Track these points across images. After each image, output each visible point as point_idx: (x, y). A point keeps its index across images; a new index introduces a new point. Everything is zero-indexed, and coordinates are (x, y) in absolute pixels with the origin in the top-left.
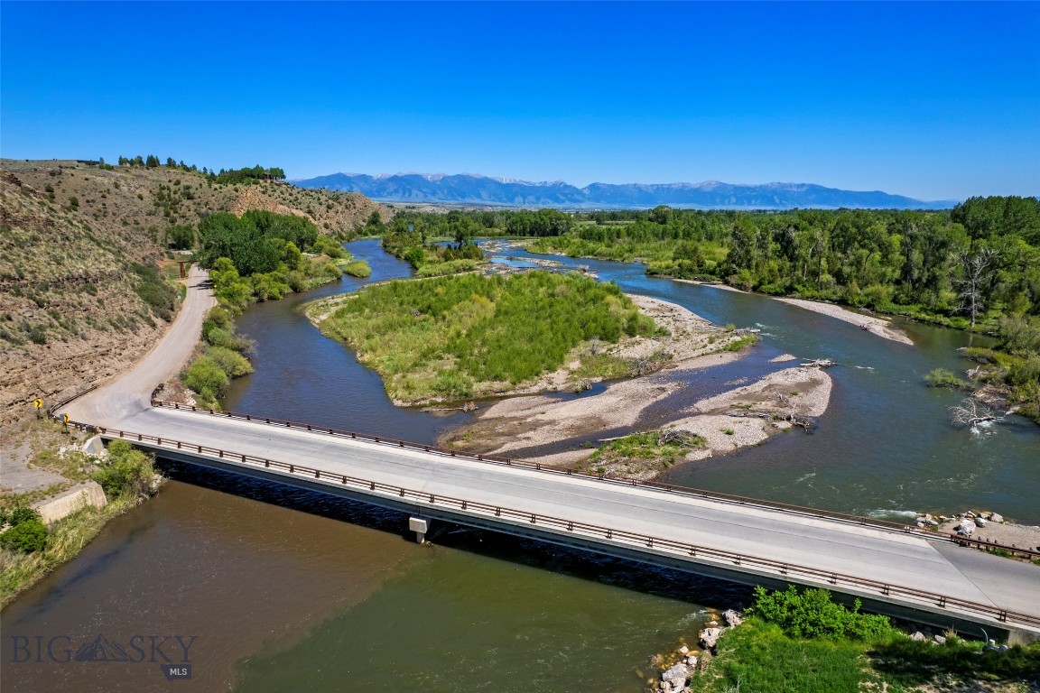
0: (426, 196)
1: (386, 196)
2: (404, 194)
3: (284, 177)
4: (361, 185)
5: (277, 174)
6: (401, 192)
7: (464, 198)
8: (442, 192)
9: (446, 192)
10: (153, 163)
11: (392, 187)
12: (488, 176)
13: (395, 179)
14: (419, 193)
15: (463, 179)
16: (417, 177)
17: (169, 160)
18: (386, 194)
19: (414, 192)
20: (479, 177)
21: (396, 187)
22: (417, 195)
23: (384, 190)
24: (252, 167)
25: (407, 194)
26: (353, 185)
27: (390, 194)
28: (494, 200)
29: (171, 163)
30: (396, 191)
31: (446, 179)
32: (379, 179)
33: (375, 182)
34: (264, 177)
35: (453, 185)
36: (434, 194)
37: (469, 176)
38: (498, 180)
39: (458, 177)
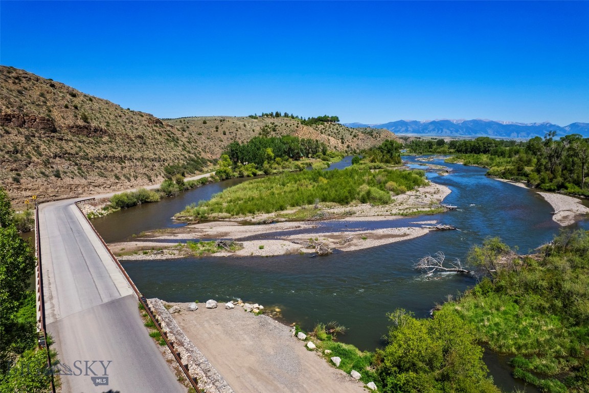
0: (452, 133)
1: (427, 133)
2: (438, 131)
3: (338, 121)
4: (413, 126)
5: (335, 119)
6: (437, 130)
7: (476, 134)
8: (463, 130)
9: (464, 130)
10: (278, 115)
11: (431, 127)
12: (494, 121)
13: (433, 123)
14: (447, 131)
15: (476, 122)
16: (447, 121)
17: (285, 114)
18: (427, 131)
19: (445, 130)
20: (487, 121)
21: (434, 127)
22: (446, 132)
23: (426, 129)
24: (323, 115)
25: (440, 132)
26: (409, 127)
27: (430, 131)
28: (496, 135)
29: (286, 115)
30: (434, 130)
31: (465, 122)
32: (424, 123)
33: (421, 125)
34: (327, 121)
35: (469, 126)
36: (457, 131)
37: (481, 121)
38: (501, 122)
39: (474, 121)
